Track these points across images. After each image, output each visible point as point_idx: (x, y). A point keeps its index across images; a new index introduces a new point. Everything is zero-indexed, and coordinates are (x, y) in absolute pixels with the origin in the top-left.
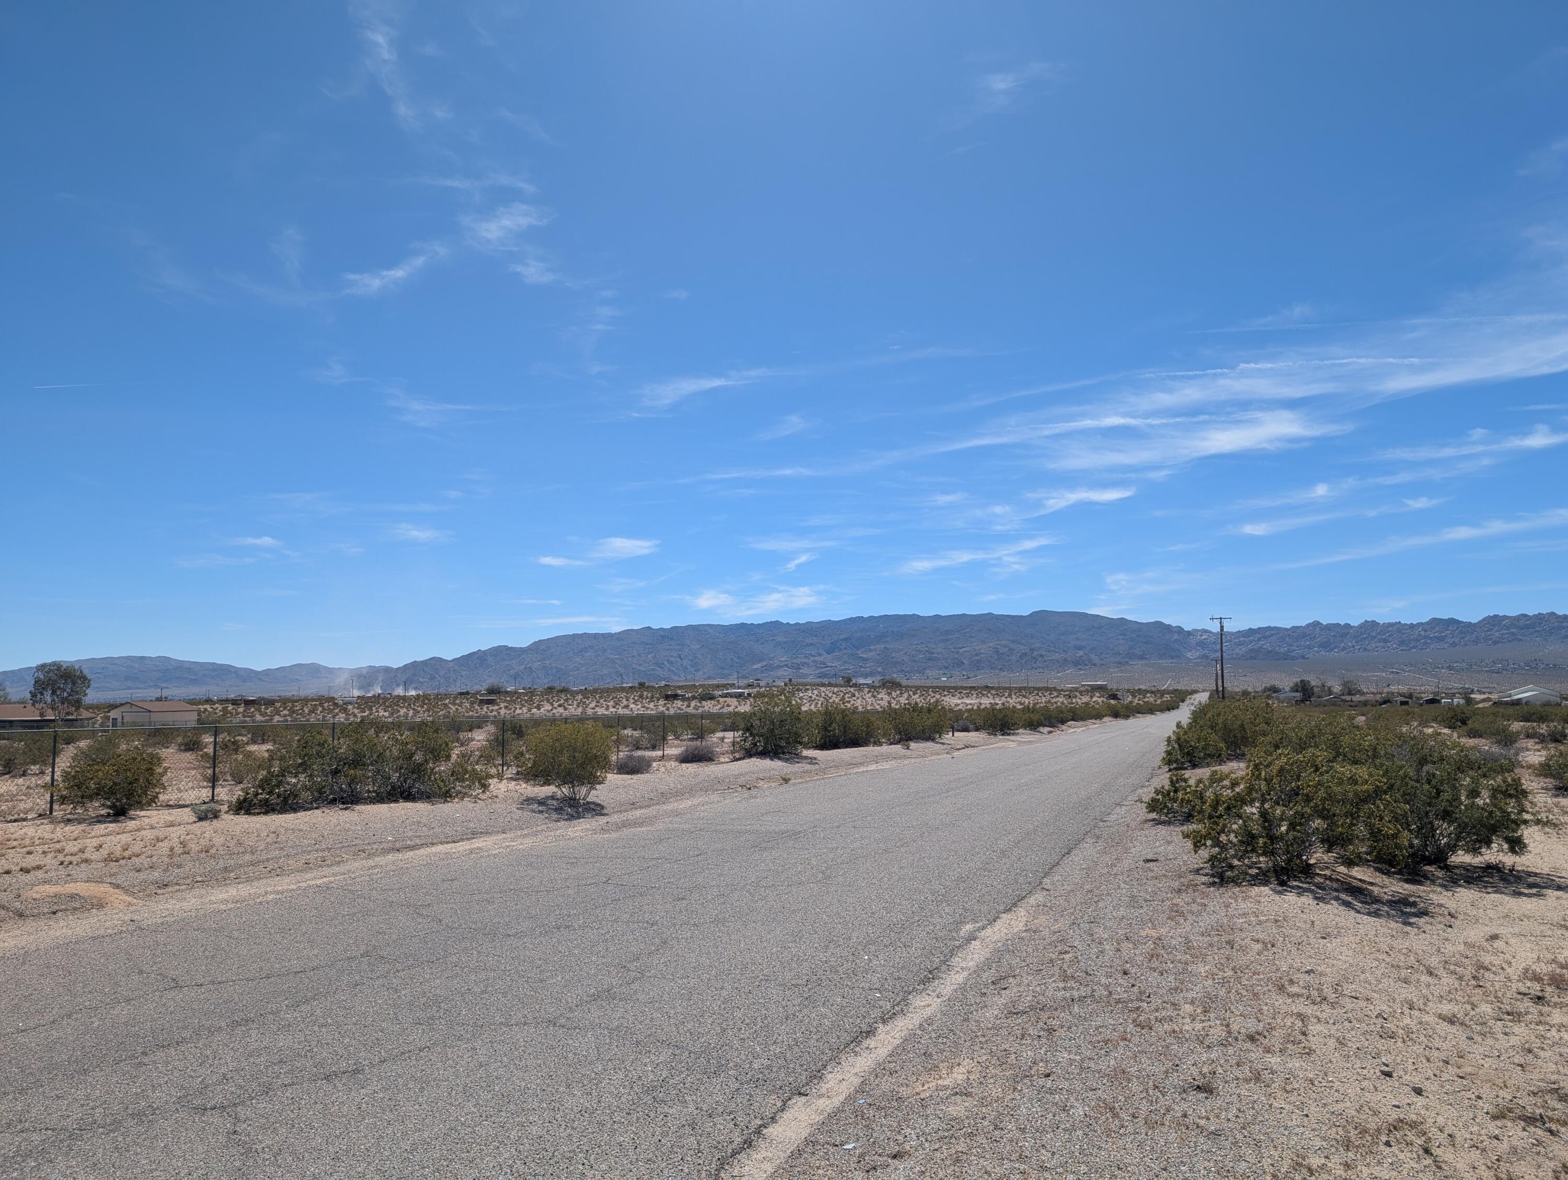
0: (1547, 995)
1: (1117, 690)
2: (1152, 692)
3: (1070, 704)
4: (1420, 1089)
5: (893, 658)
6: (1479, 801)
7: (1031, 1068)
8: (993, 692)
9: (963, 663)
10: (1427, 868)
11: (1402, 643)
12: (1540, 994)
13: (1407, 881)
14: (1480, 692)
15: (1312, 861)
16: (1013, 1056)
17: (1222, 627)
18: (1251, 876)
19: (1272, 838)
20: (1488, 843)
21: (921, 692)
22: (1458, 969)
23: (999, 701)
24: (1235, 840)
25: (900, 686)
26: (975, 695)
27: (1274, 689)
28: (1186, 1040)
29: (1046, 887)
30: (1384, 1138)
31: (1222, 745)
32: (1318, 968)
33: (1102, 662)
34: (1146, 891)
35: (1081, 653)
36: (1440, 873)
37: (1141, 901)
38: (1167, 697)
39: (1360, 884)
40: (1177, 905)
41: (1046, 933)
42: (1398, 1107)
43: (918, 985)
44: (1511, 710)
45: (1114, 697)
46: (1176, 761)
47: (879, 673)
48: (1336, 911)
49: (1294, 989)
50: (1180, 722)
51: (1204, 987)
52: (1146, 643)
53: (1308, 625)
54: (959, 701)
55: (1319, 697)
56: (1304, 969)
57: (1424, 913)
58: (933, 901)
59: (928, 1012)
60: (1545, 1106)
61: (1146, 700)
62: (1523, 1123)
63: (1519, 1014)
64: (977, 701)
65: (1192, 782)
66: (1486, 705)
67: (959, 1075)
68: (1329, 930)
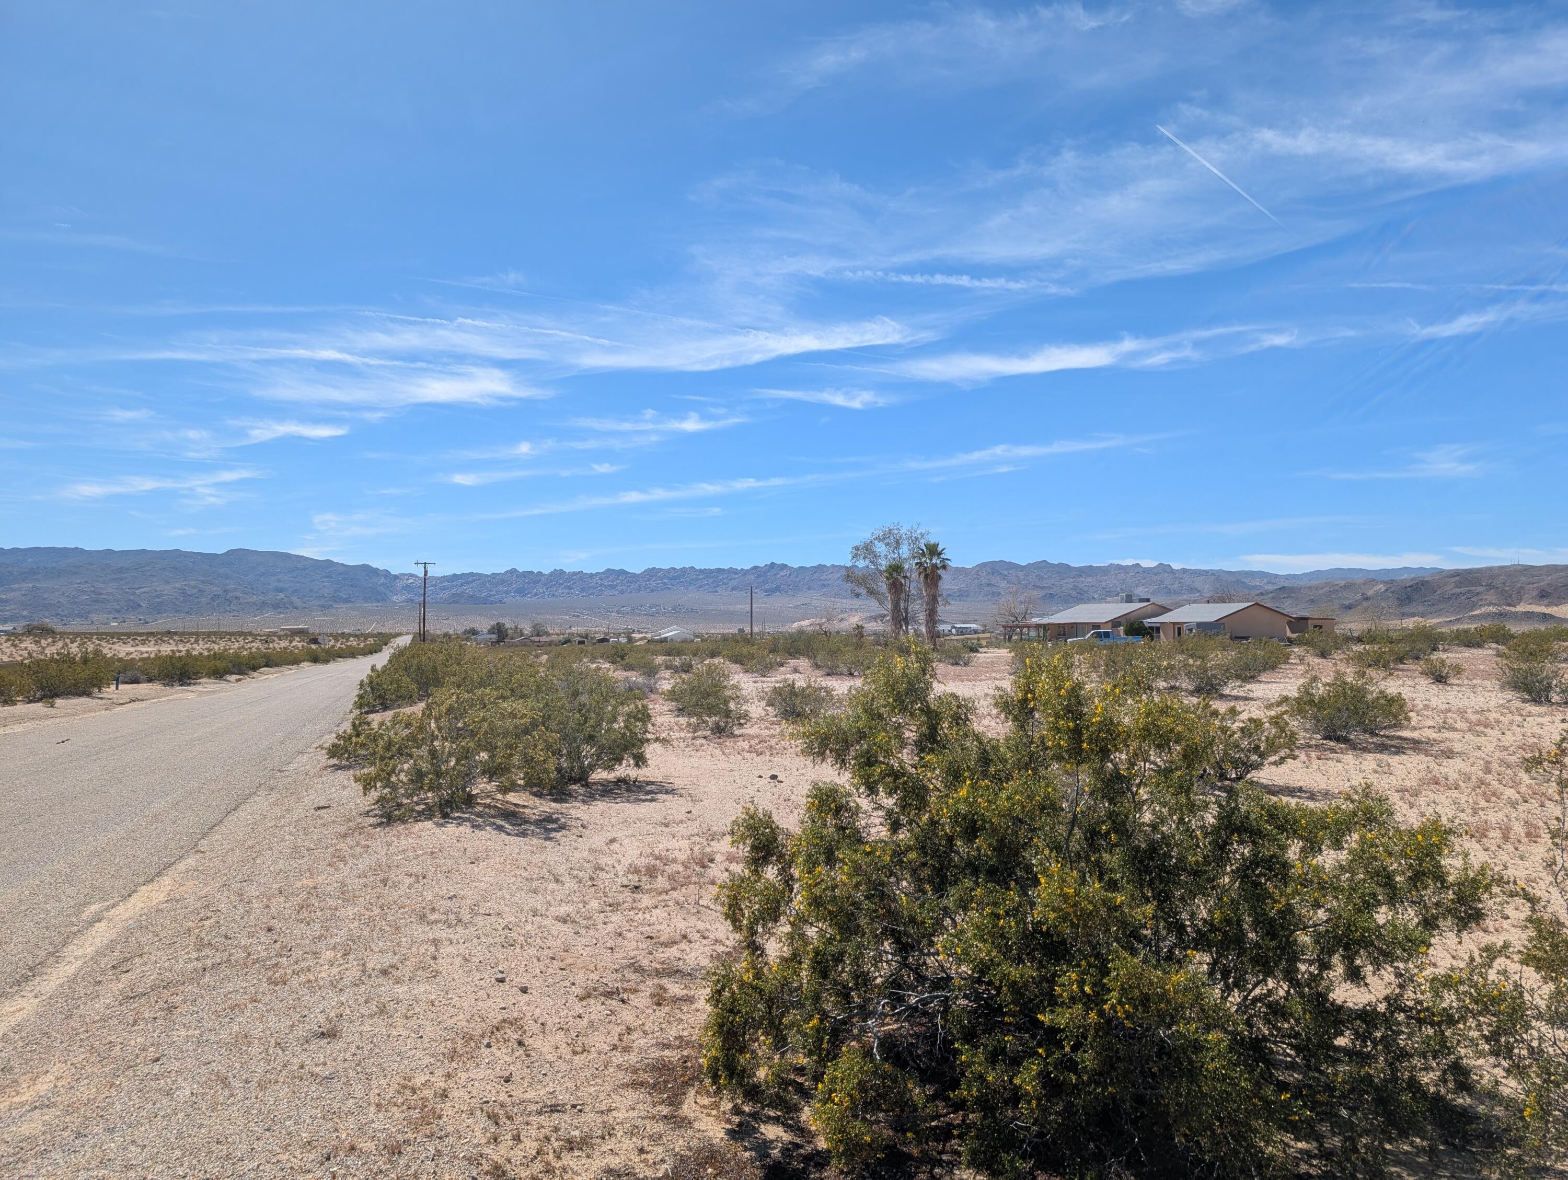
0: (642, 884)
1: (319, 634)
2: (356, 636)
3: (267, 649)
4: (526, 988)
5: (44, 599)
6: (616, 726)
7: (137, 1056)
8: (176, 638)
9: (140, 606)
10: (573, 787)
11: (583, 590)
12: (637, 884)
13: (555, 801)
14: (639, 632)
15: (475, 792)
16: (118, 1048)
17: (426, 572)
18: (418, 812)
19: (439, 774)
20: (619, 760)
21: (81, 639)
22: (580, 873)
23: (183, 648)
24: (405, 779)
25: (53, 632)
26: (153, 642)
27: (474, 632)
28: (320, 988)
29: (202, 849)
30: (485, 1041)
31: (414, 686)
32: (462, 892)
33: (305, 605)
34: (311, 841)
35: (282, 595)
36: (582, 791)
37: (303, 850)
38: (371, 641)
39: (513, 808)
40: (340, 850)
41: (190, 900)
42: (504, 1009)
43: (11, 987)
44: (658, 647)
45: (315, 641)
46: (368, 705)
47: (24, 617)
48: (488, 836)
49: (433, 917)
50: (375, 666)
51: (349, 930)
52: (352, 586)
53: (507, 572)
54: (132, 649)
55: (512, 638)
56: (448, 896)
57: (563, 827)
58: (51, 884)
59: (19, 1017)
60: (624, 980)
61: (349, 643)
62: (603, 999)
63: (618, 904)
64: (157, 648)
65: (375, 725)
66: (643, 642)
67: (43, 1086)
68: (479, 855)
